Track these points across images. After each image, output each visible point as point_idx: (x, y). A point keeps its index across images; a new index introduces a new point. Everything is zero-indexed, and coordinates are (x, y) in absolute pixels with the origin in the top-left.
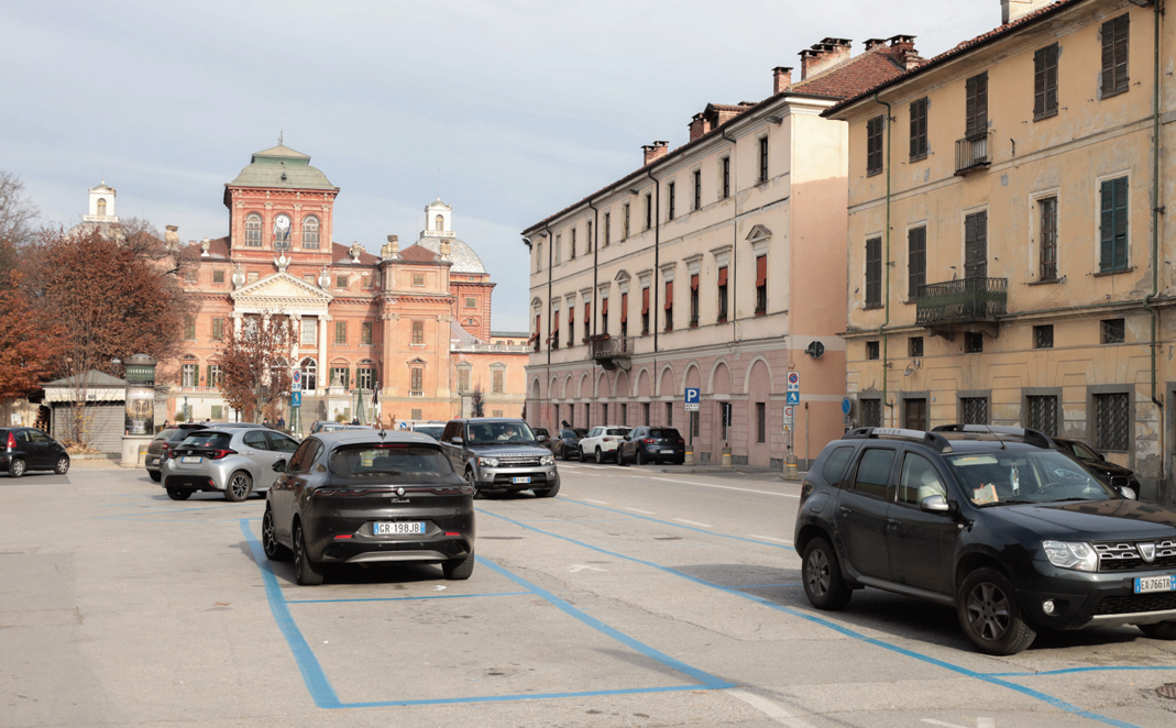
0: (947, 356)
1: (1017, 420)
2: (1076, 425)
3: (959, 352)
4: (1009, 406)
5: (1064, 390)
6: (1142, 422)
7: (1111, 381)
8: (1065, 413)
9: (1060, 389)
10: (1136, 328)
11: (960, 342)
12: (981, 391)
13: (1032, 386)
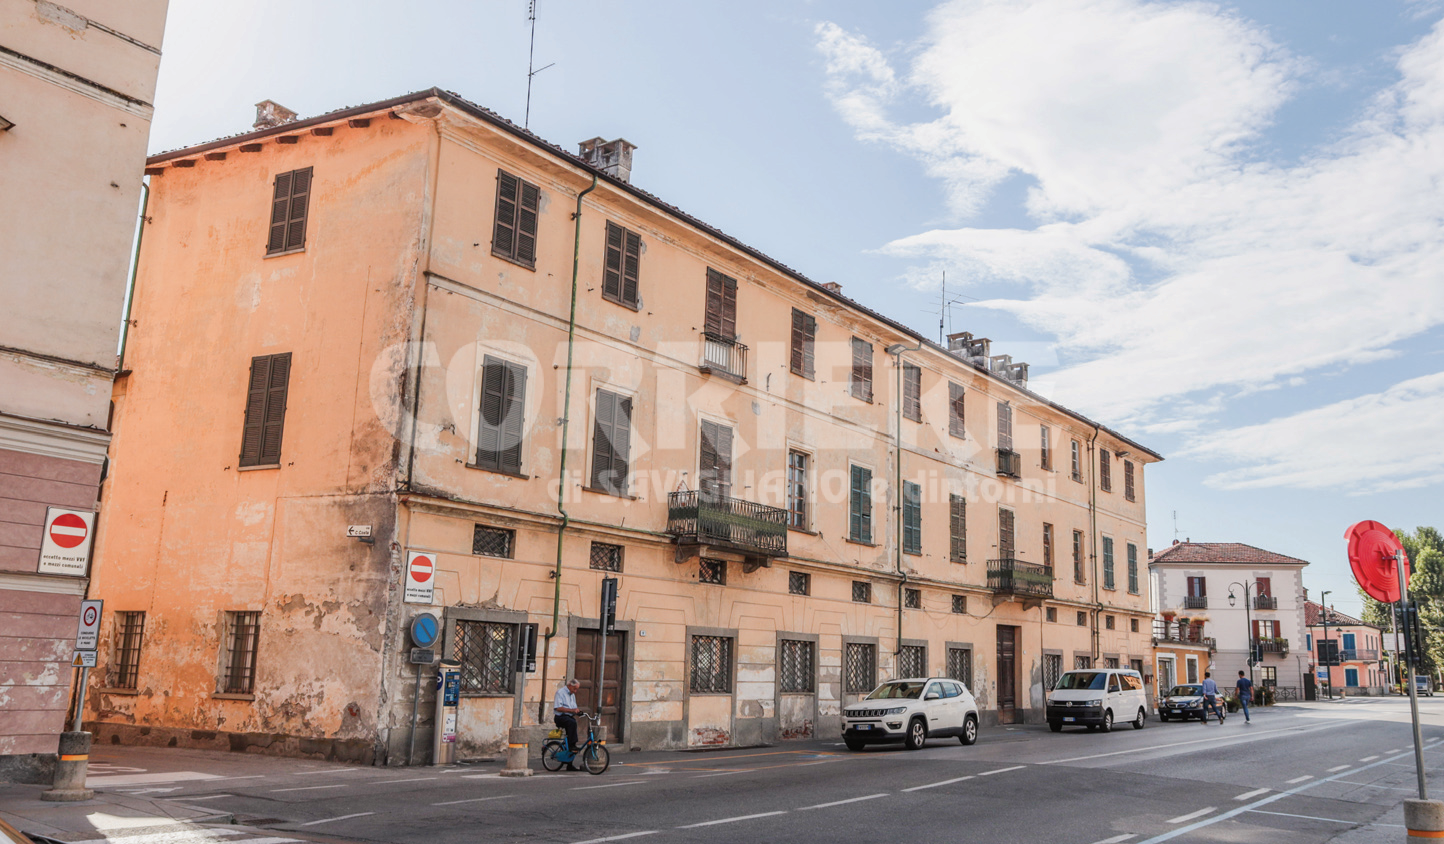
0: (673, 580)
1: (769, 665)
2: (831, 670)
3: (691, 579)
4: (760, 650)
5: (821, 637)
6: (884, 668)
7: (861, 634)
8: (821, 659)
9: (817, 636)
10: (881, 593)
11: (694, 565)
12: (725, 630)
13: (787, 630)
